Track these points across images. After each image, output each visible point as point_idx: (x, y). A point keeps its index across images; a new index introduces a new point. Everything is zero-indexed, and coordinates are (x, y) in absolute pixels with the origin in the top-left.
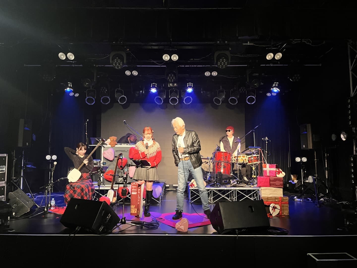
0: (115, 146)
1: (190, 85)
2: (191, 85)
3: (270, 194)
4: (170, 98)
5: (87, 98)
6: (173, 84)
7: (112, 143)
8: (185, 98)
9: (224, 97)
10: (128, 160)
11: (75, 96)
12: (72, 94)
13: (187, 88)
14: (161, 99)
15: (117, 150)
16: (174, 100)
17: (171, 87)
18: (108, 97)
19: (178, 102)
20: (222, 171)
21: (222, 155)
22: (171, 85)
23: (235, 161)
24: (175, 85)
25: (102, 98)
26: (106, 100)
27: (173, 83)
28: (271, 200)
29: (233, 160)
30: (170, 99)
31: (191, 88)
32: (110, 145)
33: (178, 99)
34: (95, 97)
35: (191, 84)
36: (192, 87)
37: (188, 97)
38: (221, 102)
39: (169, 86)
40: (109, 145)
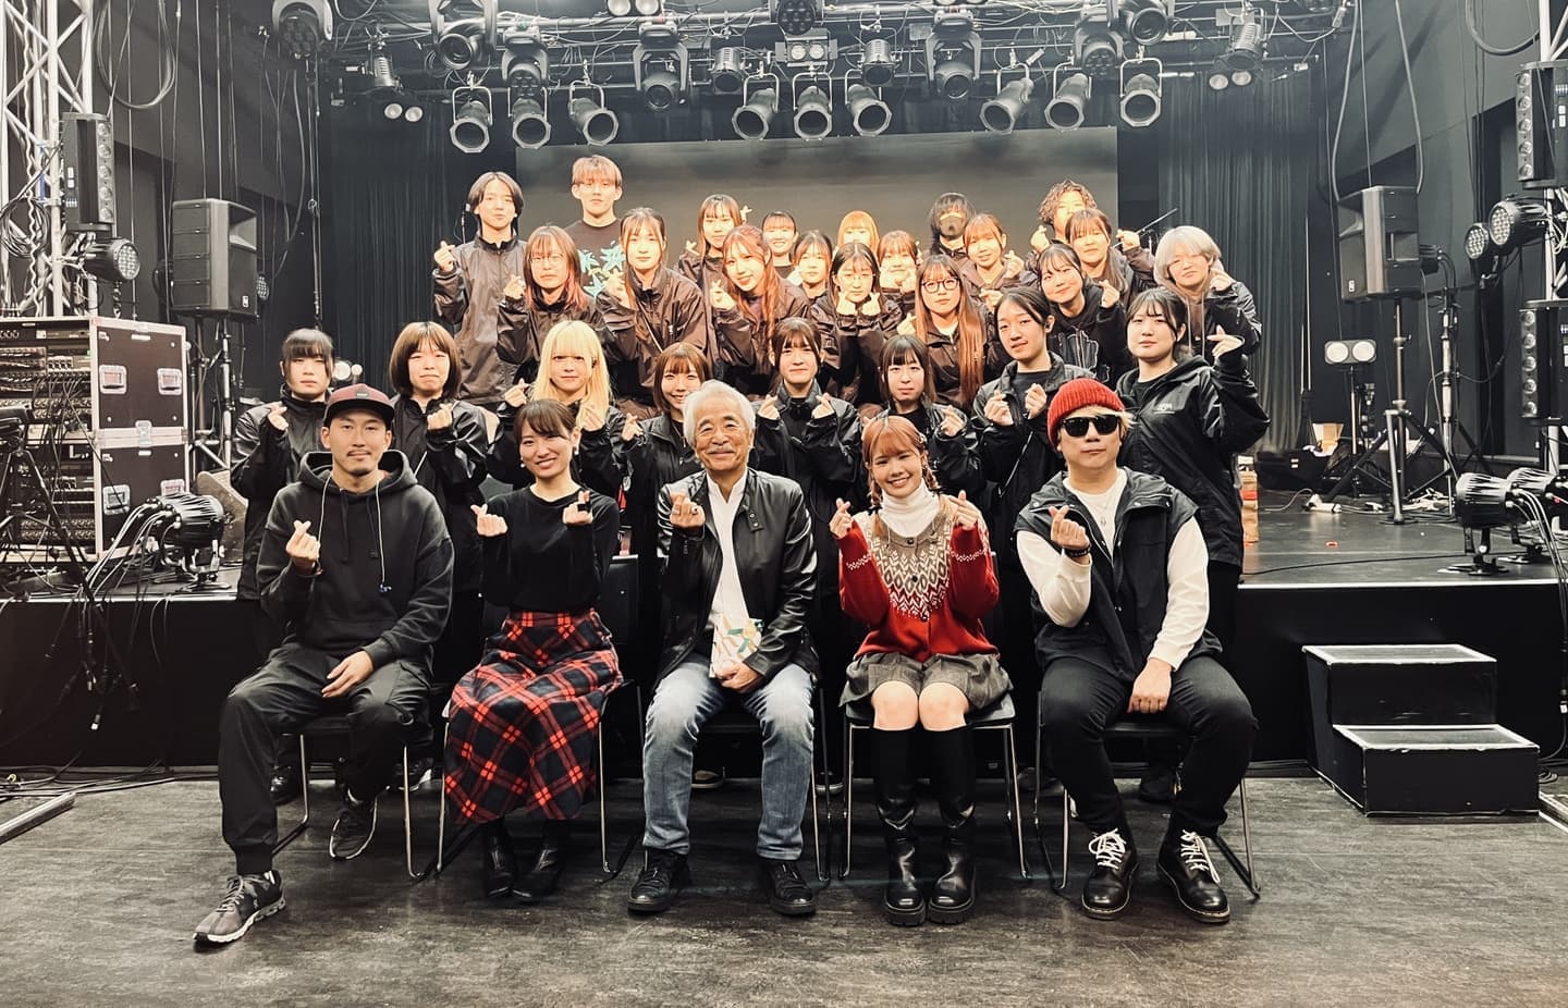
4: (797, 112)
5: (457, 123)
8: (860, 111)
9: (1026, 98)
11: (408, 118)
14: (761, 116)
18: (540, 118)
19: (829, 129)
24: (815, 52)
25: (516, 123)
30: (797, 118)
33: (830, 113)
34: (490, 120)
37: (873, 103)
38: (1013, 123)
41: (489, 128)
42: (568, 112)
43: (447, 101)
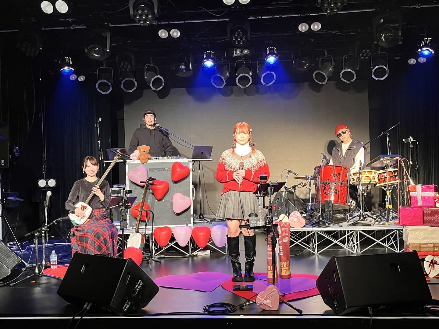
0: (148, 162)
1: (272, 51)
2: (274, 51)
3: (424, 239)
4: (237, 76)
5: (99, 82)
6: (242, 51)
7: (142, 157)
8: (263, 75)
9: (332, 69)
10: (170, 183)
11: (79, 80)
12: (73, 77)
13: (266, 56)
14: (223, 78)
15: (151, 167)
16: (244, 80)
17: (238, 57)
18: (132, 79)
19: (250, 83)
20: (332, 198)
21: (332, 171)
22: (238, 52)
23: (355, 181)
24: (245, 51)
25: (123, 82)
26: (130, 85)
27: (242, 48)
28: (426, 250)
29: (352, 180)
30: (237, 78)
31: (274, 56)
32: (140, 160)
33: (251, 77)
34: (112, 81)
35: (274, 49)
36: (275, 54)
37: (269, 72)
38: (327, 79)
39: (235, 54)
40: (138, 159)
41: (112, 84)
42: (144, 77)
43: (96, 73)
